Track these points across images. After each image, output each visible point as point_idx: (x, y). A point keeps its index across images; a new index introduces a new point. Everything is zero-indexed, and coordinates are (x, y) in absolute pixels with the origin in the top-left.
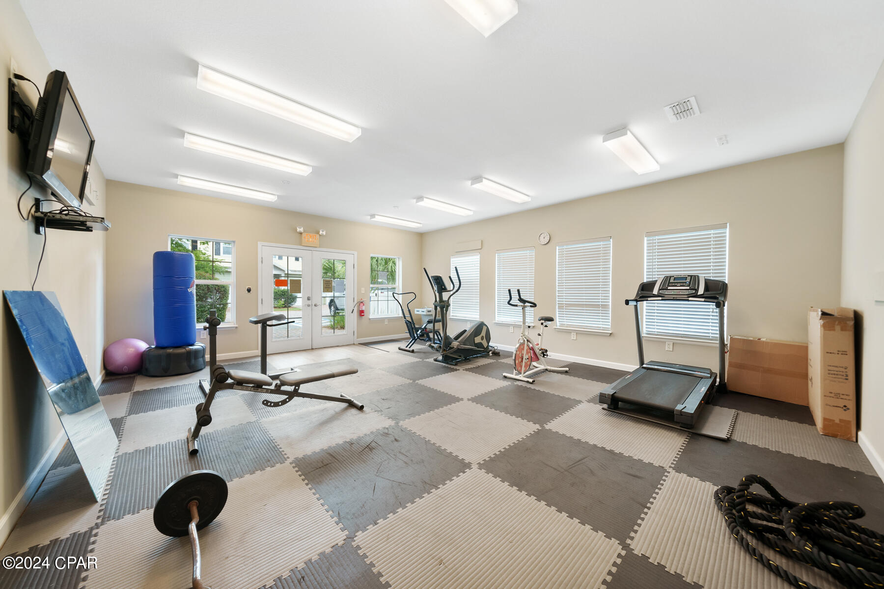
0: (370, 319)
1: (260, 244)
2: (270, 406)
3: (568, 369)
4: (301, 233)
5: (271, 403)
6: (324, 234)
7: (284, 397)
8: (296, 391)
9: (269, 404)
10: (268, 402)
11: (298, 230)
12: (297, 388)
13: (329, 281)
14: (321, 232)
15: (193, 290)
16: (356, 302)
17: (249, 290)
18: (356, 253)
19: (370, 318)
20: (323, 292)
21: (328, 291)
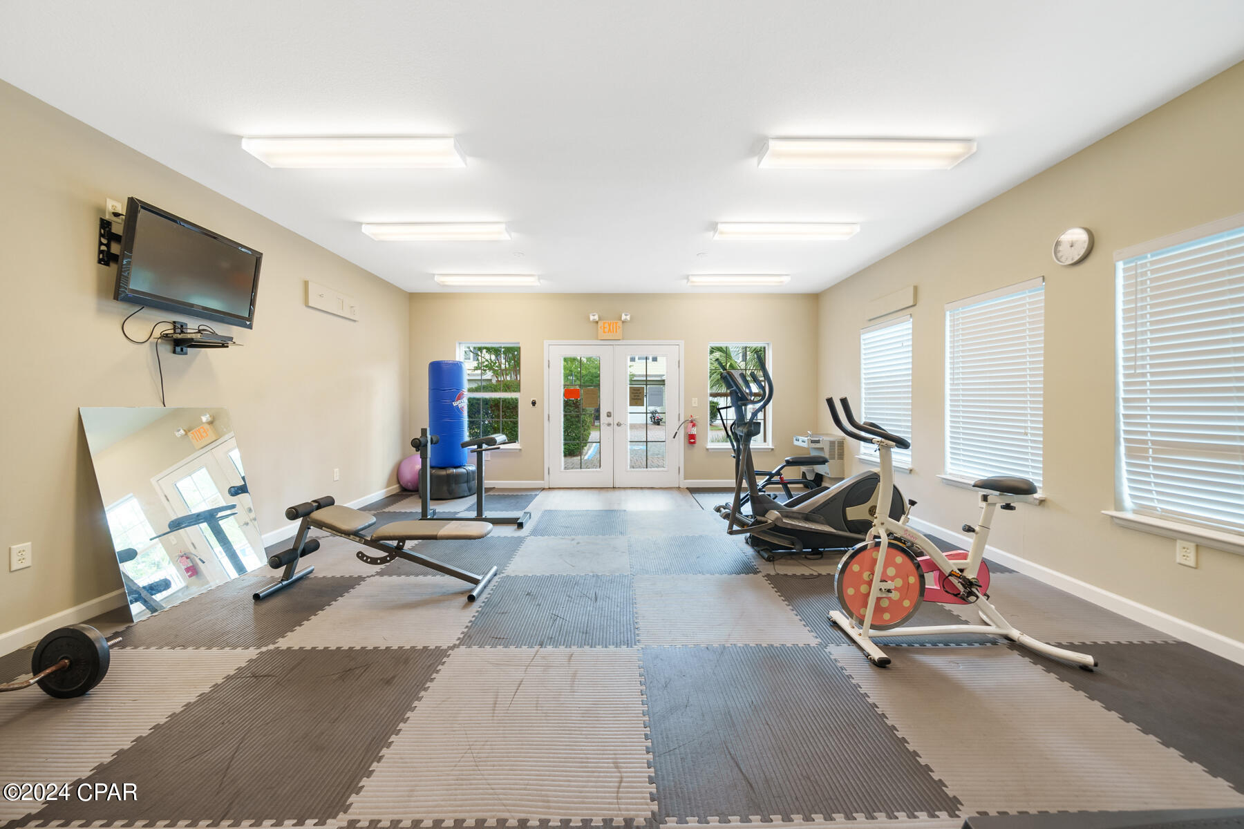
0: (707, 449)
1: (546, 343)
2: (366, 561)
3: (1089, 659)
4: (597, 322)
5: (368, 557)
6: (629, 319)
7: (384, 554)
8: (399, 548)
9: (365, 558)
10: (363, 555)
11: (592, 318)
12: (401, 544)
13: (638, 389)
14: (624, 317)
15: (463, 404)
16: (682, 420)
17: (534, 403)
18: (682, 343)
19: (708, 447)
20: (631, 405)
21: (636, 404)
